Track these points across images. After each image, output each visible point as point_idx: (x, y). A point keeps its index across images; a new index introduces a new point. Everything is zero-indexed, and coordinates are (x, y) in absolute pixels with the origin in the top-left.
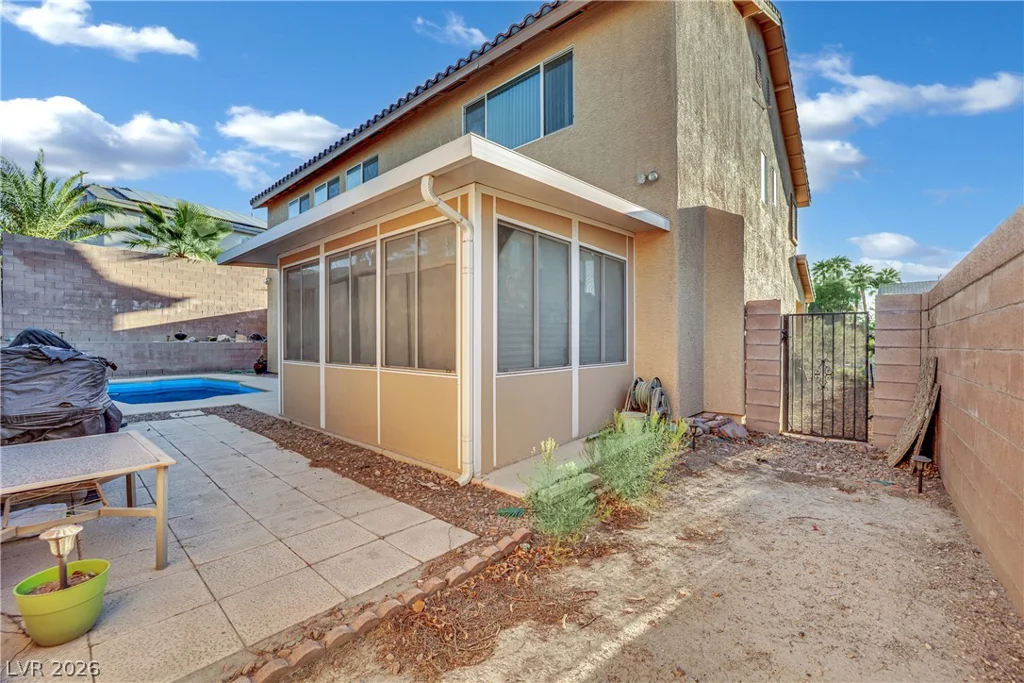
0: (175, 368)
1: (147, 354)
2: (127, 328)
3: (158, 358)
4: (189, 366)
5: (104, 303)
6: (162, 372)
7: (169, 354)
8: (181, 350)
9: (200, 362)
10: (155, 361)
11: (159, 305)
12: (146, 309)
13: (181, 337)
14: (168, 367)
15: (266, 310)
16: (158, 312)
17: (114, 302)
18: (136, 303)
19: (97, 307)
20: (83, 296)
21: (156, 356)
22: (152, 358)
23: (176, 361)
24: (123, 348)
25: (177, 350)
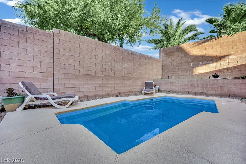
0: (210, 93)
1: (196, 85)
2: (197, 73)
3: (201, 87)
4: (218, 92)
5: (188, 64)
6: (203, 94)
7: (207, 85)
8: (213, 84)
9: (226, 90)
10: (200, 88)
11: (212, 61)
12: (205, 64)
13: (216, 76)
14: (206, 92)
16: (211, 65)
17: (192, 64)
18: (200, 63)
19: (186, 67)
20: (181, 63)
21: (200, 85)
22: (198, 87)
23: (211, 89)
24: (186, 82)
25: (211, 83)
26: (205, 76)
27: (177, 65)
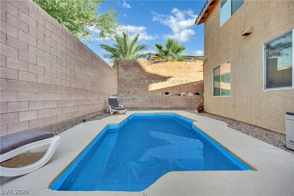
0: (164, 107)
1: (155, 101)
2: (150, 90)
3: (158, 103)
4: (169, 106)
5: (144, 81)
6: (159, 109)
7: (162, 100)
8: (166, 99)
9: (174, 105)
10: (158, 104)
11: (161, 80)
12: (157, 82)
13: (167, 93)
14: (162, 107)
15: (203, 81)
16: (160, 83)
17: (147, 81)
18: (153, 80)
19: (142, 83)
20: (138, 79)
21: (158, 101)
22: (156, 102)
23: (165, 104)
24: (147, 98)
25: (165, 99)
26: (156, 92)
27: (134, 80)
